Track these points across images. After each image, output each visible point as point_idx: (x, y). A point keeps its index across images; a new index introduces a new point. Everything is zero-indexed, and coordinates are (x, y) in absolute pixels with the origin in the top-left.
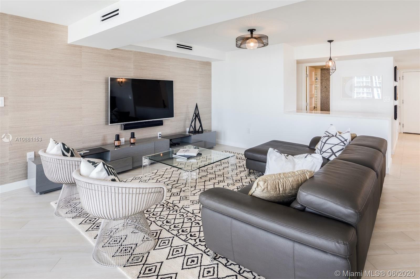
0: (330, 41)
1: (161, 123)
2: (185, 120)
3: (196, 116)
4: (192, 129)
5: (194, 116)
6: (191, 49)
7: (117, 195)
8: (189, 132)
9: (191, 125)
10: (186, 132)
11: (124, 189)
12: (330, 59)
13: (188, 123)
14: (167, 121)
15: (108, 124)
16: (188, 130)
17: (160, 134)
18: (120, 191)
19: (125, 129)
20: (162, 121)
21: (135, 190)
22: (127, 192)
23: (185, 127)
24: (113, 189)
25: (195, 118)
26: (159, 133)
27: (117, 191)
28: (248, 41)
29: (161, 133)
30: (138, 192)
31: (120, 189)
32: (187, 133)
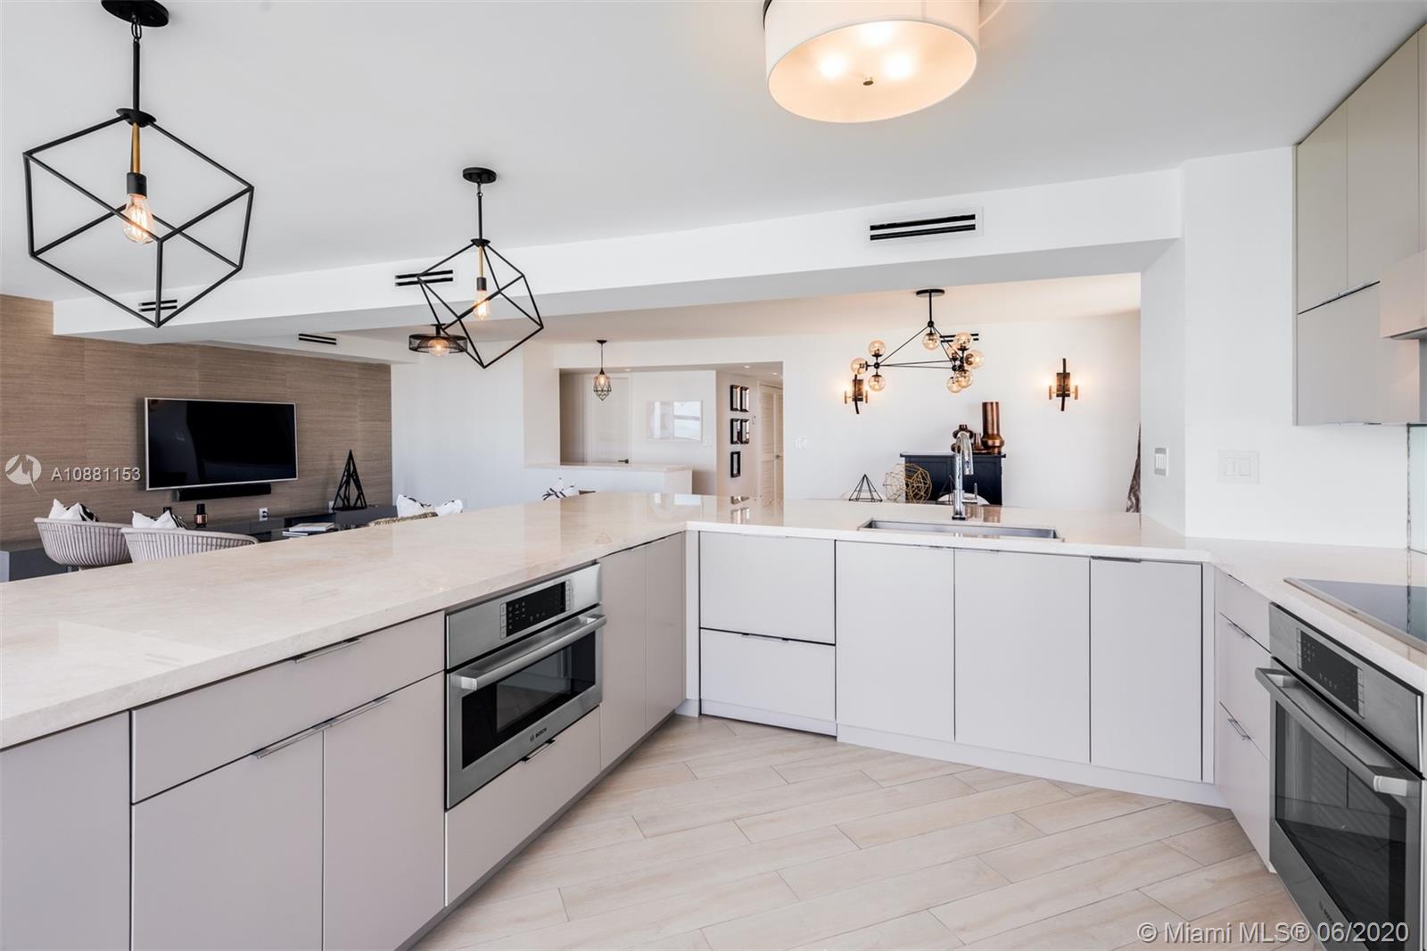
0: (602, 342)
1: (265, 490)
2: (326, 484)
3: (349, 476)
4: (340, 503)
5: (344, 476)
6: (334, 344)
7: (190, 546)
8: (333, 509)
9: (338, 494)
10: (328, 508)
11: (200, 539)
12: (602, 373)
13: (333, 490)
14: (280, 485)
15: (145, 488)
16: (331, 504)
17: (264, 512)
18: (195, 541)
19: (182, 499)
20: (268, 485)
21: (214, 540)
22: (205, 542)
23: (325, 499)
24: (185, 538)
25: (348, 483)
26: (261, 510)
27: (190, 541)
28: (431, 342)
29: (266, 510)
30: (219, 543)
31: (195, 538)
32: (331, 511)
